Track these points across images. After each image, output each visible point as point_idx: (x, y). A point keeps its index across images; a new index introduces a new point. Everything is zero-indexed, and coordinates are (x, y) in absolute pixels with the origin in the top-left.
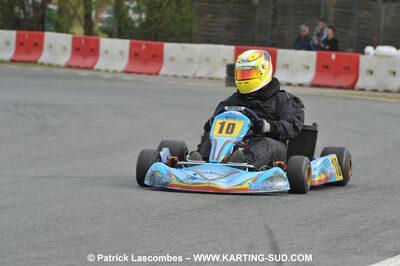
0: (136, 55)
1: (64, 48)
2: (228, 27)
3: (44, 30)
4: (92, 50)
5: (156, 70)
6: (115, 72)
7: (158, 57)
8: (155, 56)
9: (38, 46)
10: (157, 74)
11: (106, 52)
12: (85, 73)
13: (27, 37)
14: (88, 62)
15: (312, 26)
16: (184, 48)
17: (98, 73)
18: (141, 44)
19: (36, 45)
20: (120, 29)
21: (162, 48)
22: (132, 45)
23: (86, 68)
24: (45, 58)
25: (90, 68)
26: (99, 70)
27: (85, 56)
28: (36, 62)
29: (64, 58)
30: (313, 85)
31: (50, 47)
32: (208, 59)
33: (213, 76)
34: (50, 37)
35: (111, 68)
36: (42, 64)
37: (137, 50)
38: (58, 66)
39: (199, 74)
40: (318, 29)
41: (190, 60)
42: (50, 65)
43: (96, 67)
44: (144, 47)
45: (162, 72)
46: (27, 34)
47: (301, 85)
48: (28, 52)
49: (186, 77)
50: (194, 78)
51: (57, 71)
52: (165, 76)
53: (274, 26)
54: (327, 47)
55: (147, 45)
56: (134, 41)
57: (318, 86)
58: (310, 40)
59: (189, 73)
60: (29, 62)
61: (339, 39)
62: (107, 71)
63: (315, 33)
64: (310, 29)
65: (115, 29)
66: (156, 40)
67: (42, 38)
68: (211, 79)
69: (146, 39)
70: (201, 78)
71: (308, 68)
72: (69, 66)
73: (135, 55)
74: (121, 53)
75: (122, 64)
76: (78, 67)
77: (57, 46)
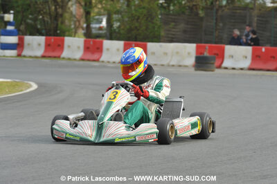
1: (79, 47)
2: (185, 32)
3: (64, 36)
4: (98, 48)
6: (114, 62)
9: (60, 46)
11: (108, 49)
12: (96, 64)
13: (53, 40)
14: (96, 56)
15: (241, 30)
16: (161, 46)
17: (103, 64)
19: (59, 45)
20: (111, 34)
21: (146, 46)
22: (125, 45)
23: (94, 60)
24: (65, 54)
25: (97, 60)
26: (103, 62)
27: (93, 53)
28: (59, 57)
29: (79, 54)
30: (250, 69)
31: (69, 46)
32: (177, 53)
33: (181, 64)
34: (68, 40)
35: (112, 60)
36: (63, 58)
38: (75, 60)
39: (172, 63)
40: (246, 32)
41: (166, 54)
42: (69, 59)
43: (102, 59)
46: (52, 39)
47: (242, 69)
48: (53, 51)
49: (163, 65)
50: (169, 65)
53: (216, 30)
54: (252, 44)
55: (135, 44)
56: (127, 42)
57: (253, 69)
58: (241, 38)
59: (165, 63)
60: (55, 57)
61: (260, 38)
62: (109, 62)
63: (244, 34)
64: (240, 32)
65: (108, 34)
67: (63, 41)
68: (180, 66)
69: (135, 41)
70: (173, 66)
71: (246, 57)
72: (82, 59)
74: (118, 50)
76: (89, 60)
77: (74, 45)
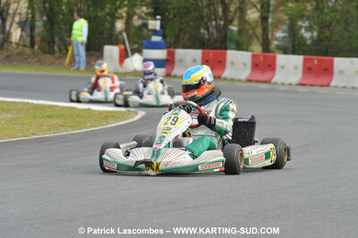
0: (309, 69)
1: (245, 65)
3: (226, 49)
4: (270, 66)
5: (326, 83)
6: (290, 84)
7: (328, 71)
8: (325, 70)
10: (328, 85)
11: (282, 67)
12: (264, 86)
13: (211, 55)
14: (266, 76)
16: (352, 62)
17: (275, 86)
18: (313, 60)
19: (220, 62)
20: (294, 46)
21: (332, 62)
22: (305, 61)
23: (265, 82)
24: (227, 73)
25: (268, 82)
26: (276, 83)
27: (263, 71)
28: (219, 77)
29: (245, 74)
31: (232, 63)
34: (232, 55)
35: (287, 81)
36: (225, 79)
37: (310, 65)
38: (239, 81)
42: (232, 80)
43: (274, 80)
44: (316, 62)
45: (333, 84)
46: (211, 53)
49: (354, 88)
51: (239, 84)
52: (336, 87)
55: (318, 60)
56: (307, 57)
62: (283, 84)
65: (290, 46)
66: (327, 55)
67: (224, 56)
69: (317, 55)
72: (249, 80)
73: (307, 69)
74: (296, 68)
75: (296, 77)
76: (258, 81)
77: (239, 62)
